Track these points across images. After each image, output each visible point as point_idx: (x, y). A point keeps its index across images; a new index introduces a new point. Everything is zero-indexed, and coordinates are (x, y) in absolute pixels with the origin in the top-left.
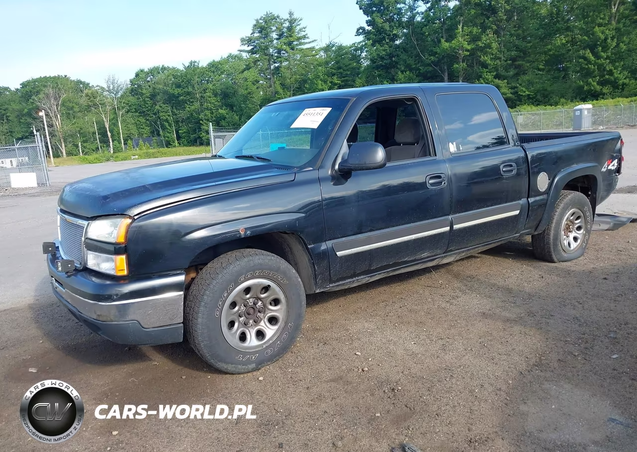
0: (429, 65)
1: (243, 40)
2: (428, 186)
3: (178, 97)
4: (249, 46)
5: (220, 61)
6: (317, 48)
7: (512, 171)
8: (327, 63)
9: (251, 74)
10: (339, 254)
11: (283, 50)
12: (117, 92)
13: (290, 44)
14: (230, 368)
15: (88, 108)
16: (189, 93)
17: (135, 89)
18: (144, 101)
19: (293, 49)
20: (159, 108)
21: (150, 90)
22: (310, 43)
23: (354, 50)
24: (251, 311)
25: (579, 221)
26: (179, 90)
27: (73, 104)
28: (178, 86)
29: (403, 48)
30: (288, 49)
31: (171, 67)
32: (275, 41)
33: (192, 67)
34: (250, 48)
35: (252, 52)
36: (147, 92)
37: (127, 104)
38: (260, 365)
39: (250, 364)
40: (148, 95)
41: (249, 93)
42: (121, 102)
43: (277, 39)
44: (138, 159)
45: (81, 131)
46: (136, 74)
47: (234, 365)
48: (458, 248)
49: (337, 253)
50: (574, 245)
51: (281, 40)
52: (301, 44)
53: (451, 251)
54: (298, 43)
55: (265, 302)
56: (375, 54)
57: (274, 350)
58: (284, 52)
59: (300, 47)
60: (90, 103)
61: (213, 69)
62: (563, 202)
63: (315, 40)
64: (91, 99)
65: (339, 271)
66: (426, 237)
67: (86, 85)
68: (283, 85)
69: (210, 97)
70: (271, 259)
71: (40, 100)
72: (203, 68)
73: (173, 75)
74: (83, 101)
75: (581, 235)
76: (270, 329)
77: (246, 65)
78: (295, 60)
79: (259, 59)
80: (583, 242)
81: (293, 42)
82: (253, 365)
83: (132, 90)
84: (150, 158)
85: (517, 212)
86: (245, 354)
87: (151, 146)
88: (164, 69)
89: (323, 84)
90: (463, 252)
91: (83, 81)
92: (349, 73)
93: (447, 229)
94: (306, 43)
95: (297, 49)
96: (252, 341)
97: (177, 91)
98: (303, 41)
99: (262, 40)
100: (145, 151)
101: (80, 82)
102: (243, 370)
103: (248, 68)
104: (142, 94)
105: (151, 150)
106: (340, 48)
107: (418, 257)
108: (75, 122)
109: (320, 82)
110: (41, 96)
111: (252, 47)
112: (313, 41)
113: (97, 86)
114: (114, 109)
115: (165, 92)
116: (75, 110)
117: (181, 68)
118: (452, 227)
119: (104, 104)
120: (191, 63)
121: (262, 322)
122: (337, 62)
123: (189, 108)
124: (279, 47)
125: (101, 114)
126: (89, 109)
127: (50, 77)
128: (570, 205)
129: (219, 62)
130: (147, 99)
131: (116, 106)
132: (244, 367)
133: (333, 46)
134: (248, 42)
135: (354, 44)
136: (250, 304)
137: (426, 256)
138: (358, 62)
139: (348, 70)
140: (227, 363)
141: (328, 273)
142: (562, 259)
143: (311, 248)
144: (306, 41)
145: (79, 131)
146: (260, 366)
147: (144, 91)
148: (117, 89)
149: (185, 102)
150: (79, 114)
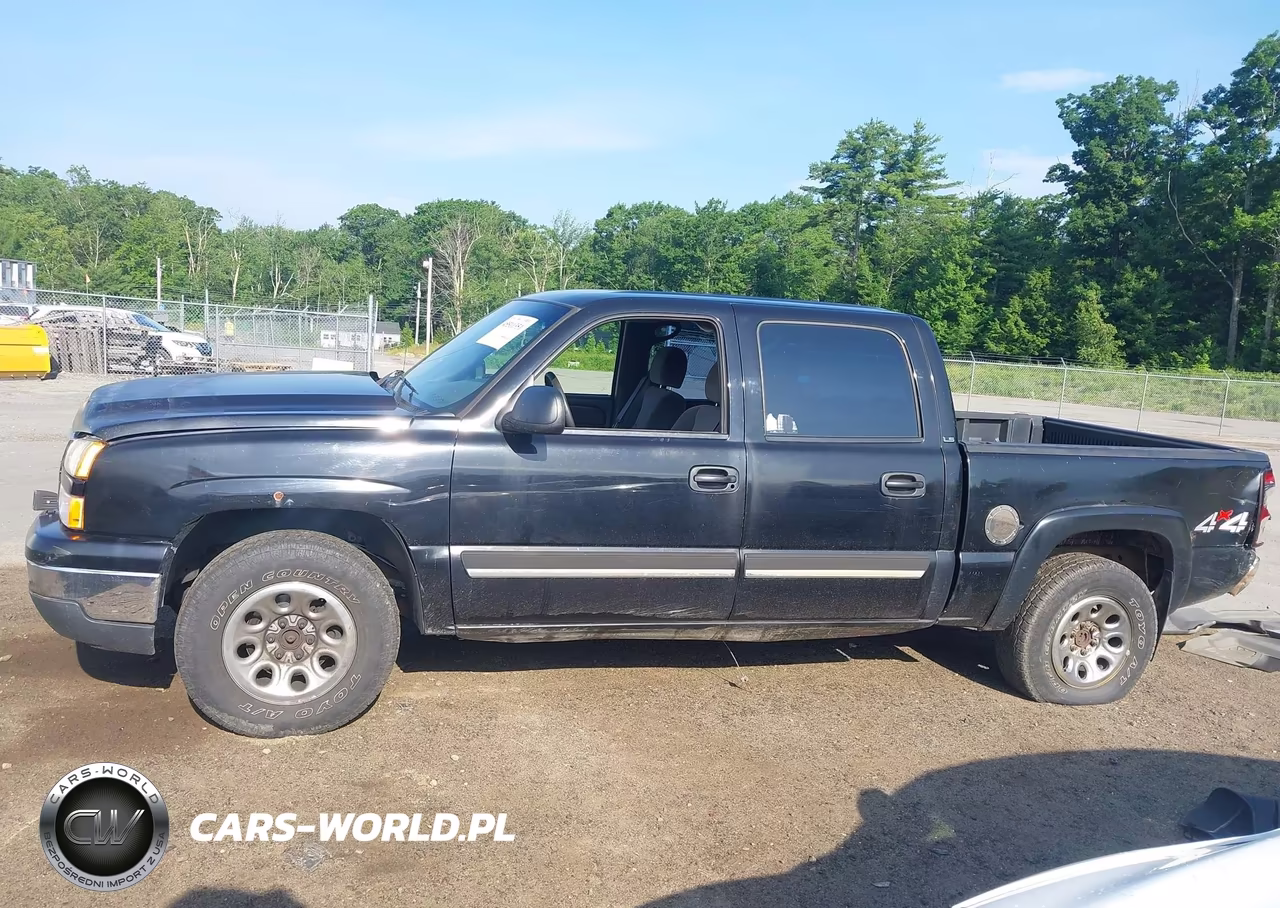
0: (1201, 258)
1: (813, 168)
2: (693, 484)
3: (674, 264)
4: (823, 181)
5: (767, 205)
6: (961, 197)
7: (913, 489)
8: (973, 230)
9: (818, 237)
10: (472, 572)
11: (889, 195)
12: (569, 243)
13: (905, 185)
14: (227, 720)
15: (512, 265)
16: (694, 260)
17: (600, 242)
18: (612, 263)
19: (909, 195)
20: (635, 281)
21: (628, 242)
22: (948, 186)
23: (1044, 210)
24: (291, 636)
25: (1116, 625)
26: (679, 251)
27: (491, 254)
28: (678, 244)
29: (1148, 218)
30: (900, 195)
31: (673, 207)
32: (878, 177)
33: (711, 212)
34: (826, 184)
35: (828, 193)
36: (619, 247)
37: (582, 265)
38: (281, 730)
39: (264, 724)
40: (621, 253)
41: (805, 273)
42: (570, 261)
43: (883, 173)
44: (579, 368)
45: (494, 303)
46: (609, 211)
47: (232, 718)
48: (763, 615)
49: (469, 571)
50: (1095, 674)
51: (888, 176)
52: (928, 187)
53: (744, 618)
54: (923, 184)
55: (317, 627)
56: (1080, 223)
57: (315, 712)
58: (891, 199)
59: (925, 192)
60: (518, 256)
61: (751, 218)
62: (1067, 578)
63: (959, 183)
64: (522, 249)
65: (473, 605)
66: (676, 579)
67: (522, 223)
68: (875, 263)
69: (733, 272)
70: (334, 555)
71: (440, 240)
72: (730, 215)
73: (672, 222)
74: (509, 251)
75: (1119, 657)
76: (318, 675)
77: (810, 217)
78: (911, 217)
79: (839, 208)
80: (1123, 672)
81: (913, 181)
82: (269, 728)
83: (596, 241)
84: (599, 369)
85: (919, 574)
86: (257, 704)
87: (607, 347)
88: (660, 208)
89: (958, 270)
90: (778, 627)
91: (517, 215)
92: (1017, 254)
93: (731, 573)
94: (940, 186)
95: (918, 195)
96: (280, 687)
97: (673, 253)
98: (934, 181)
99: (852, 173)
100: (594, 355)
101: (512, 216)
102: (249, 731)
103: (813, 222)
104: (610, 251)
105: (605, 356)
106: (1008, 202)
107: (658, 613)
108: (487, 286)
109: (952, 266)
110: (444, 232)
111: (829, 184)
112: (954, 184)
113: (542, 227)
114: (557, 271)
115: (654, 252)
116: (491, 263)
117: (692, 210)
118: (740, 570)
119: (542, 259)
120: (711, 203)
121: (309, 660)
122: (995, 231)
123: (689, 286)
124: (883, 188)
125: (533, 277)
126: (515, 267)
127: (466, 202)
128: (1083, 586)
129: (765, 208)
130: (617, 261)
131: (561, 267)
132: (251, 725)
133: (994, 197)
134: (823, 174)
135: (1047, 197)
136: (291, 625)
137: (680, 616)
138: (1048, 235)
139: (1016, 249)
140: (222, 711)
141: (449, 602)
142: (1052, 698)
143: (414, 551)
144: (940, 182)
145: (490, 302)
146: (282, 732)
147: (615, 246)
148: (570, 236)
149: (684, 275)
150: (497, 273)
